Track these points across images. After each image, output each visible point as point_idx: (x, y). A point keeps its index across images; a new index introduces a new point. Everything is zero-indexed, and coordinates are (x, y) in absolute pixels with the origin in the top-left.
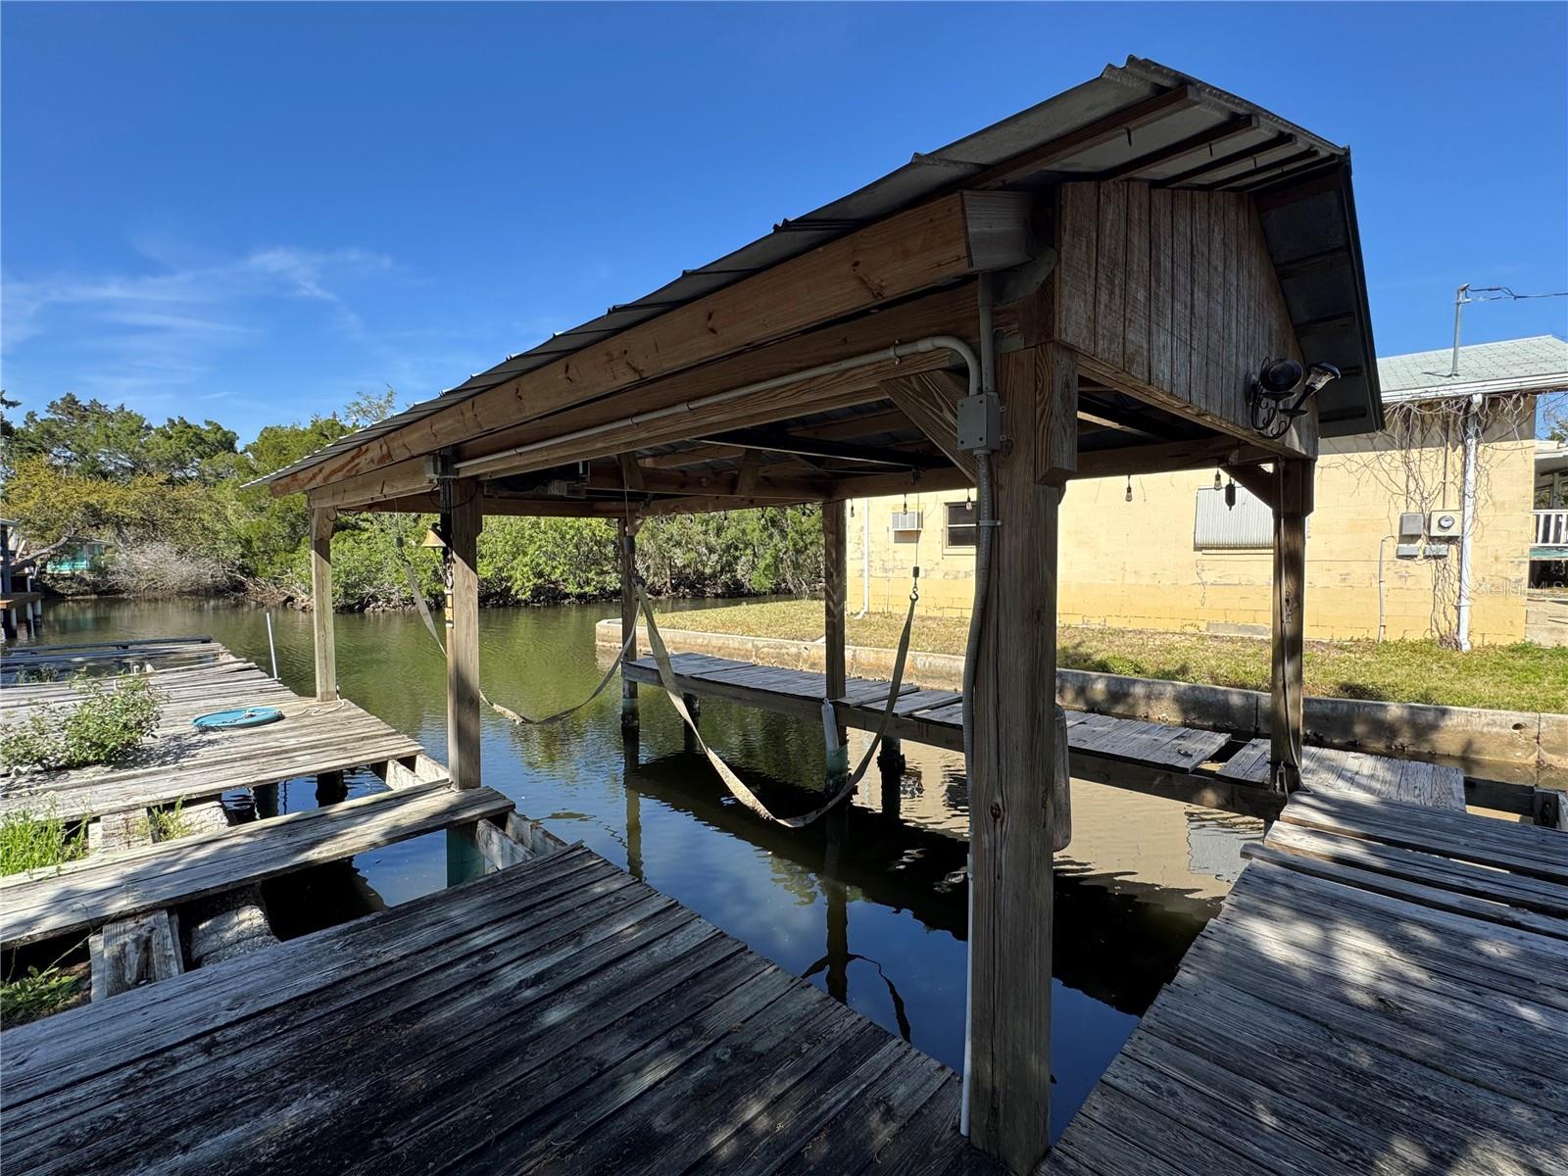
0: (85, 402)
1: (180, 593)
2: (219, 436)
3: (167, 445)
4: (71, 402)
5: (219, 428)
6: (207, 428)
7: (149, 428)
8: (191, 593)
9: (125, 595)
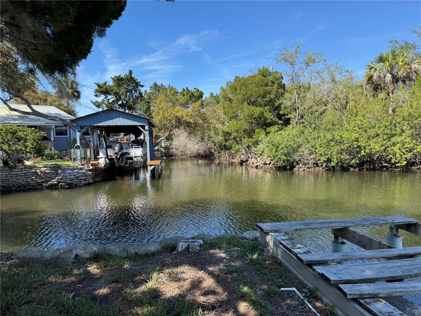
0: (159, 85)
1: (191, 157)
2: (199, 93)
3: (184, 98)
4: (156, 85)
5: (198, 91)
6: (195, 91)
7: (177, 93)
8: (195, 157)
9: (174, 158)
